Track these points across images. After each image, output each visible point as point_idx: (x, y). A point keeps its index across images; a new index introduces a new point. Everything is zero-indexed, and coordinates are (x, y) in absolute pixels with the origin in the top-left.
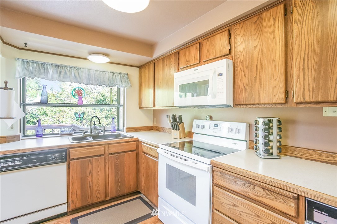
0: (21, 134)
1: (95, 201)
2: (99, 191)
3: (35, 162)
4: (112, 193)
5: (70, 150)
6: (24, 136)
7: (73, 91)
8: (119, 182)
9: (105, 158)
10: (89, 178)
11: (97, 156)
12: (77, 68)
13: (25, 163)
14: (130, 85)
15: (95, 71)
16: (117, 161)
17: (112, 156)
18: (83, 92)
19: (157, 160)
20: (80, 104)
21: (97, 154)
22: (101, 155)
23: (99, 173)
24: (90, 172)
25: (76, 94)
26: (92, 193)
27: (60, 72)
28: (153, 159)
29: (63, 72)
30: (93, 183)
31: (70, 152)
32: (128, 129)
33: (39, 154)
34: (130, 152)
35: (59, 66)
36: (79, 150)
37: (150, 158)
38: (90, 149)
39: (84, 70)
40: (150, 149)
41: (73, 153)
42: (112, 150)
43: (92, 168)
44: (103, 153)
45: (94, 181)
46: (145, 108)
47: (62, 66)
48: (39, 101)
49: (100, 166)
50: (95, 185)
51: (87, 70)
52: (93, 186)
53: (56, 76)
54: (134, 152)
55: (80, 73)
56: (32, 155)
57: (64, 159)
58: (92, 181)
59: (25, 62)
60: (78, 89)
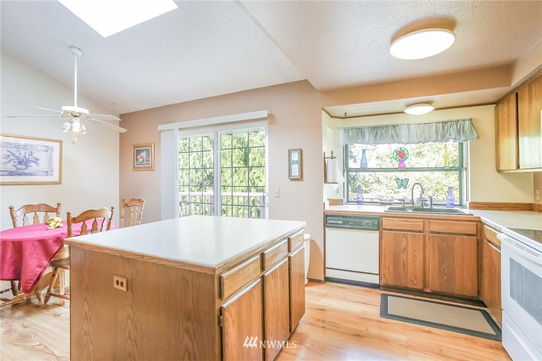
0: (345, 200)
1: (410, 286)
2: (416, 275)
3: (351, 225)
4: (434, 285)
5: (383, 218)
6: (348, 201)
7: (394, 153)
8: (445, 275)
9: (424, 237)
10: (403, 256)
11: (413, 231)
12: (394, 126)
13: (344, 223)
14: (476, 135)
15: (417, 126)
16: (442, 244)
17: (435, 236)
18: (406, 153)
19: (499, 251)
20: (403, 169)
21: (414, 229)
22: (419, 232)
23: (416, 253)
24: (405, 249)
25: (397, 156)
26: (407, 276)
27: (377, 133)
28: (496, 250)
29: (379, 133)
30: (407, 263)
31: (383, 221)
32: (473, 205)
33: (355, 217)
34: (464, 237)
35: (375, 128)
36: (393, 220)
37: (494, 249)
38: (405, 221)
39: (403, 126)
40: (493, 234)
41: (386, 223)
42: (435, 227)
43: (407, 245)
44: (421, 229)
45: (410, 261)
46: (506, 172)
47: (378, 127)
48: (359, 167)
49: (417, 245)
50: (410, 266)
51: (406, 126)
52: (407, 267)
53: (372, 138)
54: (473, 237)
55: (398, 131)
56: (350, 217)
57: (376, 227)
58: (407, 259)
59: (346, 130)
60: (399, 150)
